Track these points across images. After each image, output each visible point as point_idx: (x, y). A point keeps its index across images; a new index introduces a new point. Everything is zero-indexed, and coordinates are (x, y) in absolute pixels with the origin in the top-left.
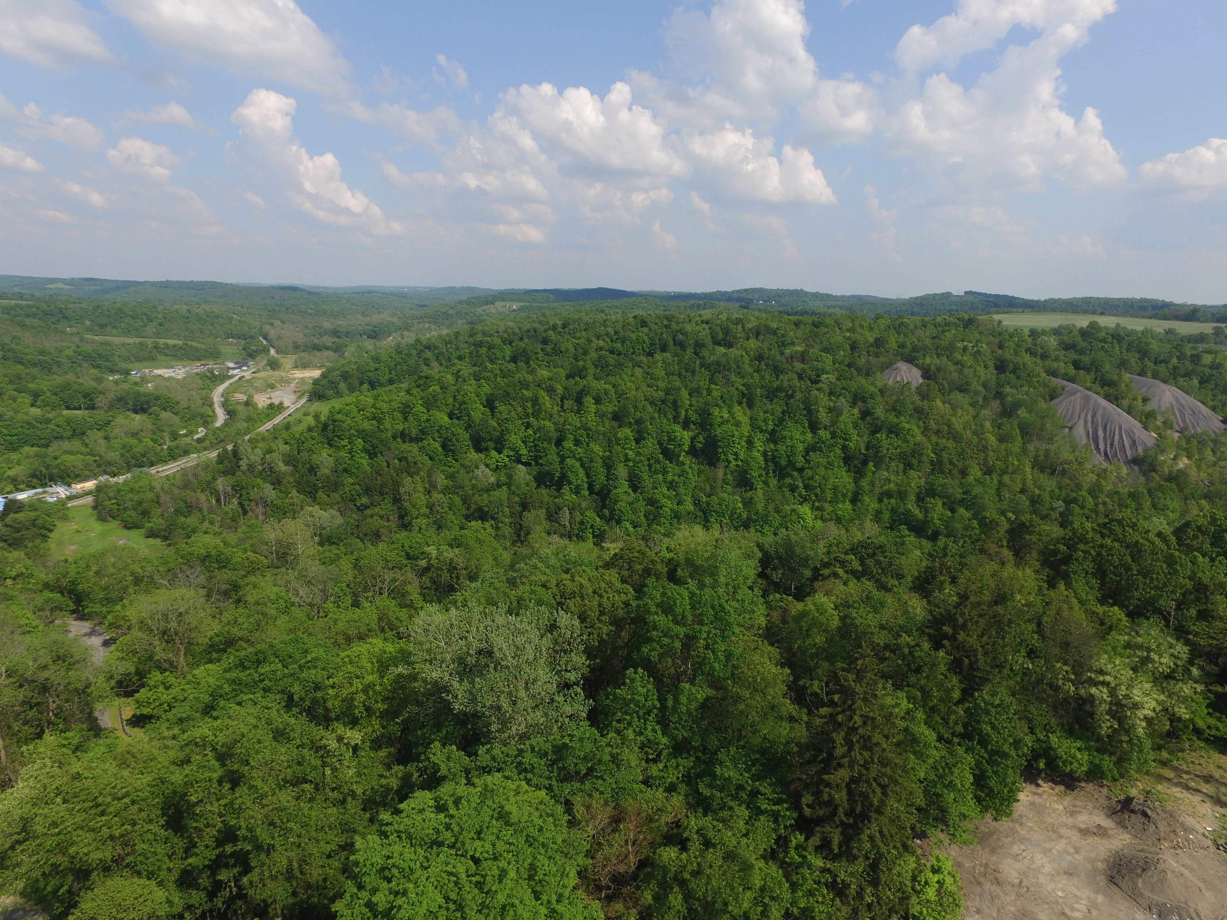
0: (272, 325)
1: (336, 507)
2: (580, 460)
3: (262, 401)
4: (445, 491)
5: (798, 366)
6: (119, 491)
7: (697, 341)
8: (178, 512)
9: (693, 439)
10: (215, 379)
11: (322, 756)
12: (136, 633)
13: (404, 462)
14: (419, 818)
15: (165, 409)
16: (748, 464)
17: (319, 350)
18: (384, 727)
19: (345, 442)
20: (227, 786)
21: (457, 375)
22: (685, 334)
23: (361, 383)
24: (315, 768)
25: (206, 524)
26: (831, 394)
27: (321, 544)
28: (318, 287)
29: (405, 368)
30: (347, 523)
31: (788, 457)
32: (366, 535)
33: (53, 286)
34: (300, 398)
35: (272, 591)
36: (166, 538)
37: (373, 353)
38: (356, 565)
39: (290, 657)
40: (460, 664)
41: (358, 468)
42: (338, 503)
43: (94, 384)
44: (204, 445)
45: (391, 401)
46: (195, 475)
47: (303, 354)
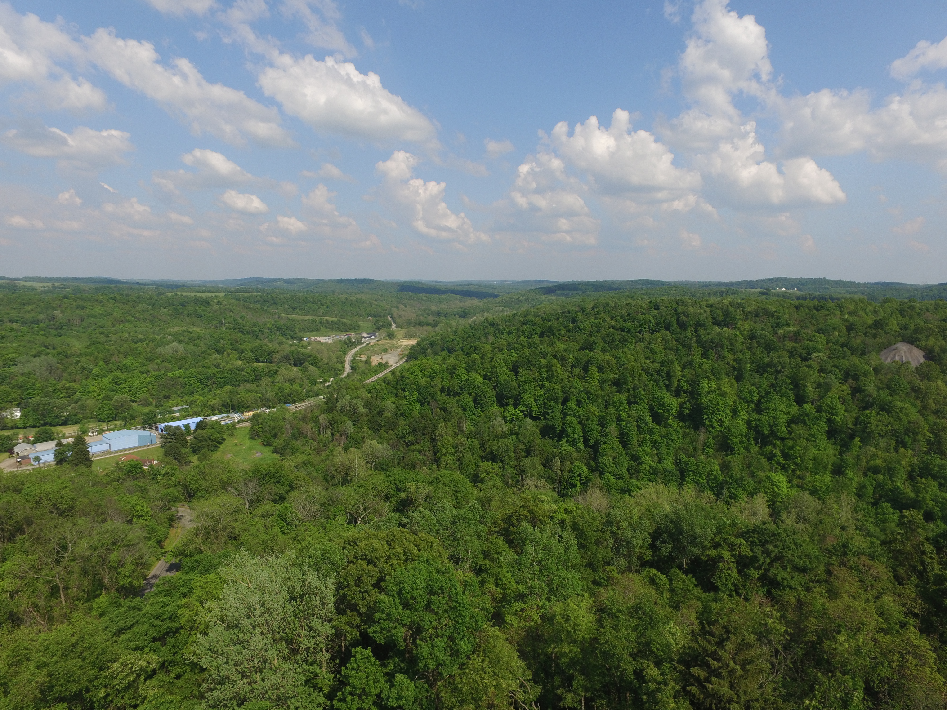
1: (390, 442)
2: (579, 417)
3: (375, 360)
4: (469, 435)
5: (790, 344)
7: (697, 322)
8: (293, 436)
9: (681, 405)
13: (443, 411)
15: (312, 364)
16: (729, 431)
19: (407, 393)
21: (494, 346)
22: (687, 316)
23: (442, 350)
25: (305, 447)
26: (821, 370)
27: (375, 469)
30: (395, 455)
31: (771, 427)
33: (276, 284)
36: (281, 454)
37: (455, 329)
41: (411, 413)
42: (393, 439)
43: (277, 346)
45: (443, 364)
46: (311, 412)
47: (412, 328)
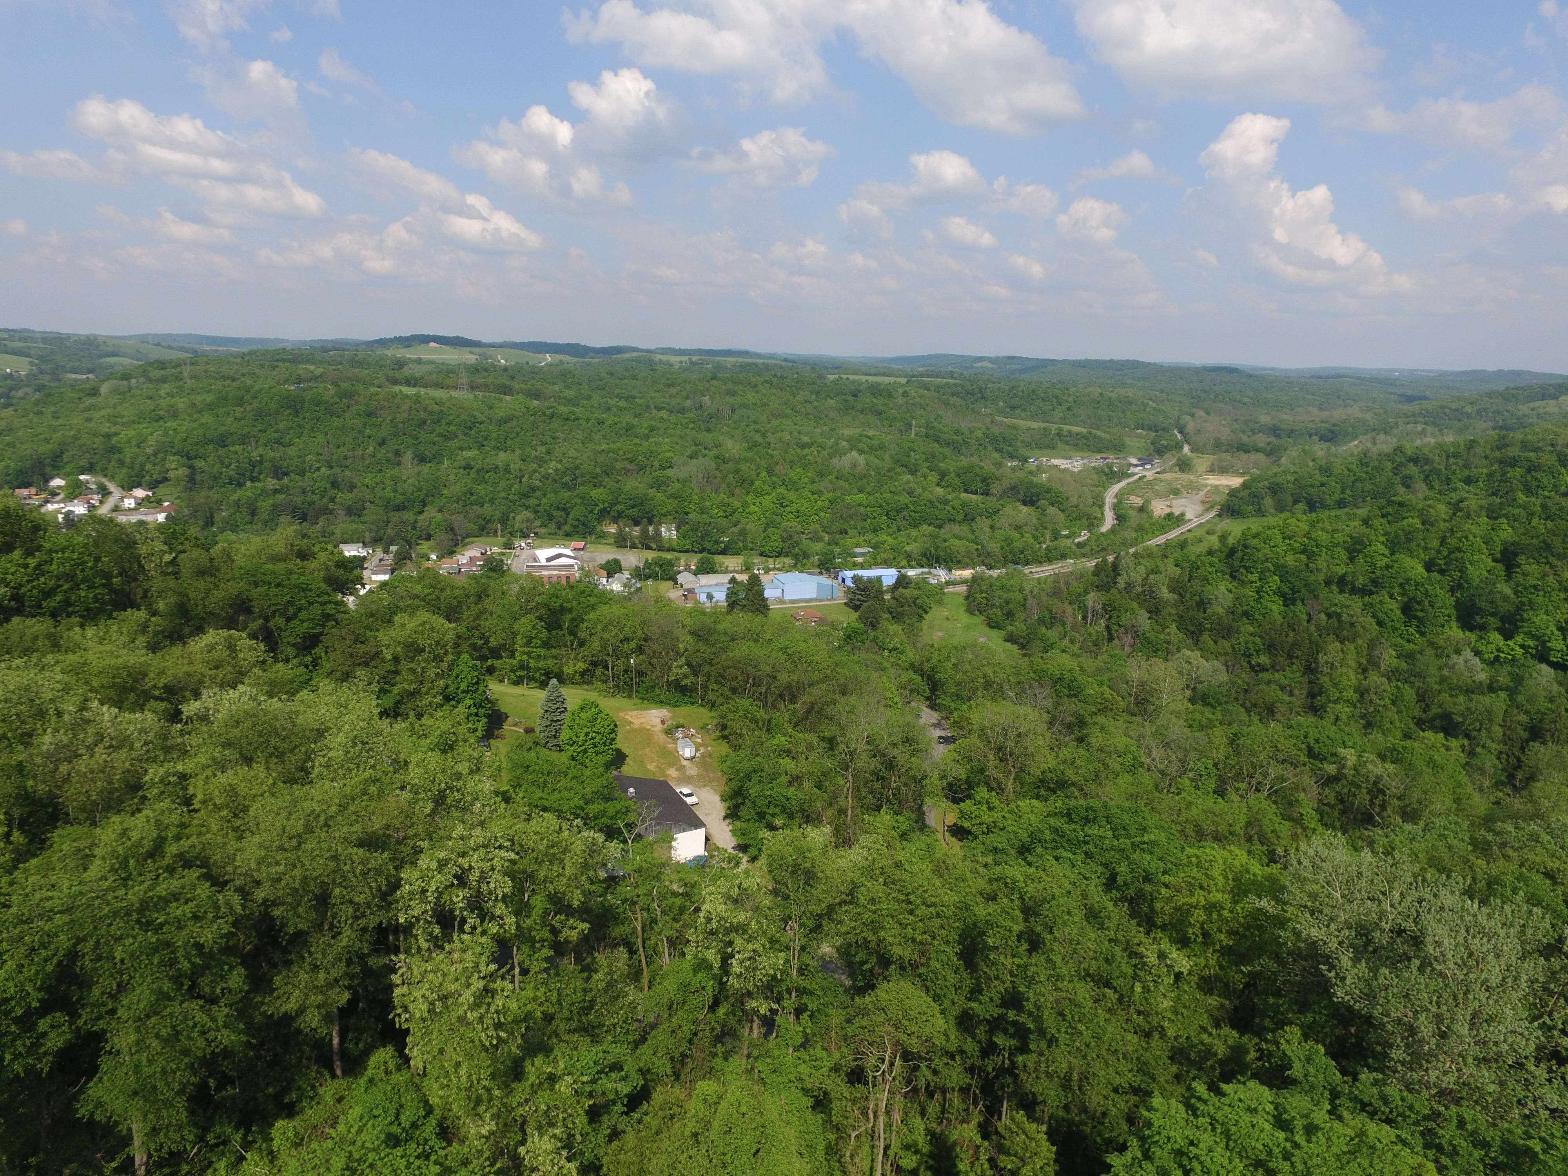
0: (1193, 415)
1: (1222, 659)
3: (1159, 508)
4: (1392, 674)
6: (991, 585)
8: (1041, 621)
10: (1112, 476)
11: (1135, 966)
12: (974, 740)
13: (1334, 620)
14: (1247, 1117)
15: (1052, 504)
17: (1247, 451)
18: (1221, 967)
19: (1254, 577)
20: (1025, 946)
21: (1456, 507)
23: (1296, 502)
24: (1124, 975)
25: (1066, 642)
27: (1192, 701)
28: (1264, 369)
29: (1368, 486)
30: (1233, 684)
32: (1255, 705)
33: (979, 365)
34: (1207, 510)
35: (1121, 741)
36: (1023, 647)
37: (1323, 463)
38: (1233, 741)
39: (1124, 829)
40: (1359, 935)
41: (1264, 615)
42: (1226, 654)
43: (993, 469)
44: (1083, 551)
45: (1335, 531)
46: (1067, 584)
47: (1223, 455)
